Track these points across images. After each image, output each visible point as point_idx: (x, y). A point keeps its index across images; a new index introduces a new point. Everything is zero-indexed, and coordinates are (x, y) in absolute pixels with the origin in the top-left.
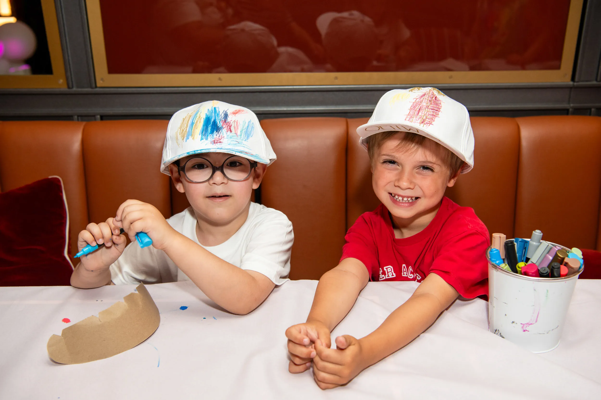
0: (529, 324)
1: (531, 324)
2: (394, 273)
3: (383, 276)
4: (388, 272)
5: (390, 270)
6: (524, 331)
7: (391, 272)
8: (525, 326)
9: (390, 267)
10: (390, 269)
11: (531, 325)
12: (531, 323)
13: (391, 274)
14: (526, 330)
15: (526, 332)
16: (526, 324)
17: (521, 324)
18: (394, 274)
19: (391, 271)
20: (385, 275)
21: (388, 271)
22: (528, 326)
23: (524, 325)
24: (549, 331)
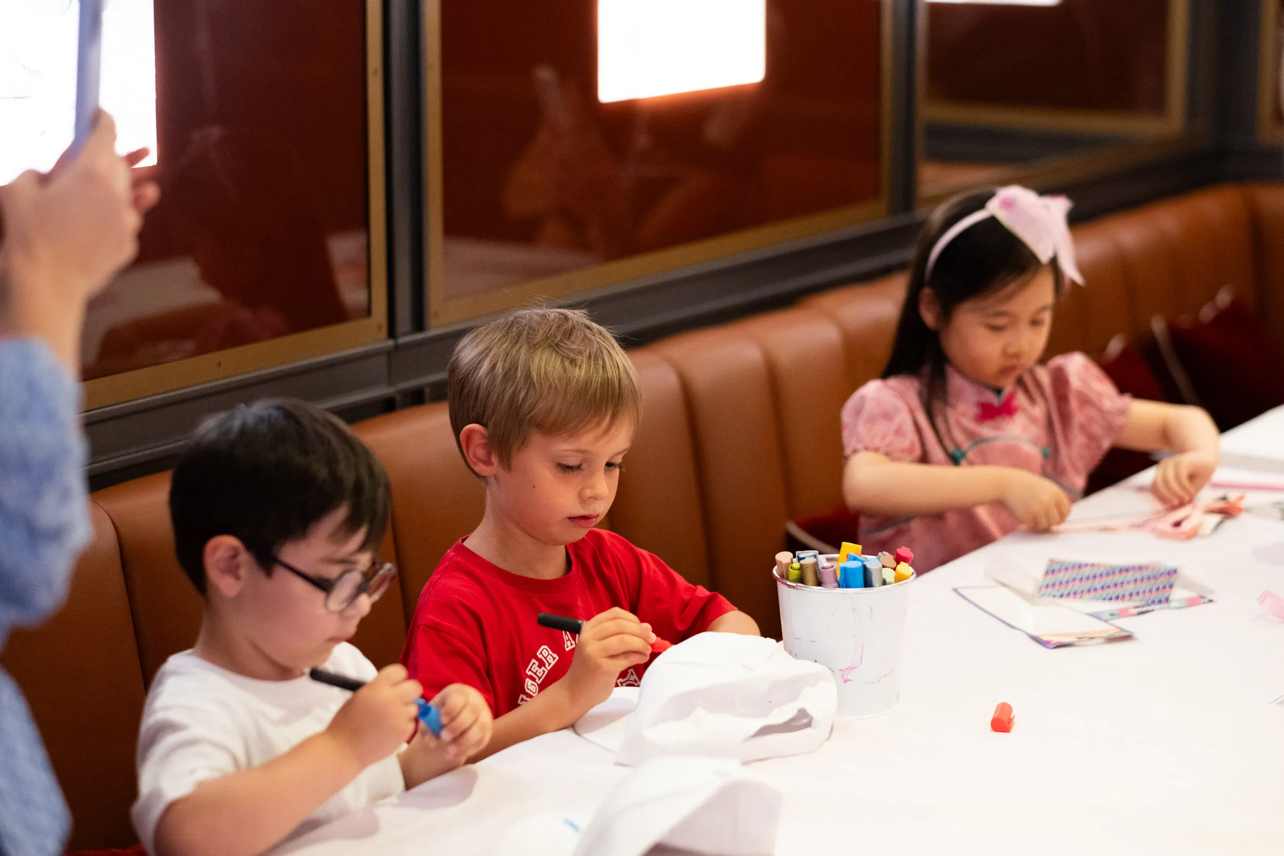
0: (851, 669)
1: (855, 668)
2: (554, 653)
3: (543, 668)
4: (546, 658)
5: (547, 653)
6: (846, 681)
7: (550, 656)
8: (846, 673)
9: (543, 649)
10: (545, 650)
11: (855, 670)
12: (853, 666)
13: (552, 659)
14: (848, 680)
15: (848, 682)
16: (848, 669)
17: (840, 670)
18: (555, 655)
19: (549, 654)
20: (544, 665)
21: (545, 656)
22: (850, 672)
23: (844, 671)
24: (880, 679)
